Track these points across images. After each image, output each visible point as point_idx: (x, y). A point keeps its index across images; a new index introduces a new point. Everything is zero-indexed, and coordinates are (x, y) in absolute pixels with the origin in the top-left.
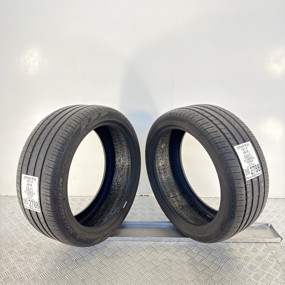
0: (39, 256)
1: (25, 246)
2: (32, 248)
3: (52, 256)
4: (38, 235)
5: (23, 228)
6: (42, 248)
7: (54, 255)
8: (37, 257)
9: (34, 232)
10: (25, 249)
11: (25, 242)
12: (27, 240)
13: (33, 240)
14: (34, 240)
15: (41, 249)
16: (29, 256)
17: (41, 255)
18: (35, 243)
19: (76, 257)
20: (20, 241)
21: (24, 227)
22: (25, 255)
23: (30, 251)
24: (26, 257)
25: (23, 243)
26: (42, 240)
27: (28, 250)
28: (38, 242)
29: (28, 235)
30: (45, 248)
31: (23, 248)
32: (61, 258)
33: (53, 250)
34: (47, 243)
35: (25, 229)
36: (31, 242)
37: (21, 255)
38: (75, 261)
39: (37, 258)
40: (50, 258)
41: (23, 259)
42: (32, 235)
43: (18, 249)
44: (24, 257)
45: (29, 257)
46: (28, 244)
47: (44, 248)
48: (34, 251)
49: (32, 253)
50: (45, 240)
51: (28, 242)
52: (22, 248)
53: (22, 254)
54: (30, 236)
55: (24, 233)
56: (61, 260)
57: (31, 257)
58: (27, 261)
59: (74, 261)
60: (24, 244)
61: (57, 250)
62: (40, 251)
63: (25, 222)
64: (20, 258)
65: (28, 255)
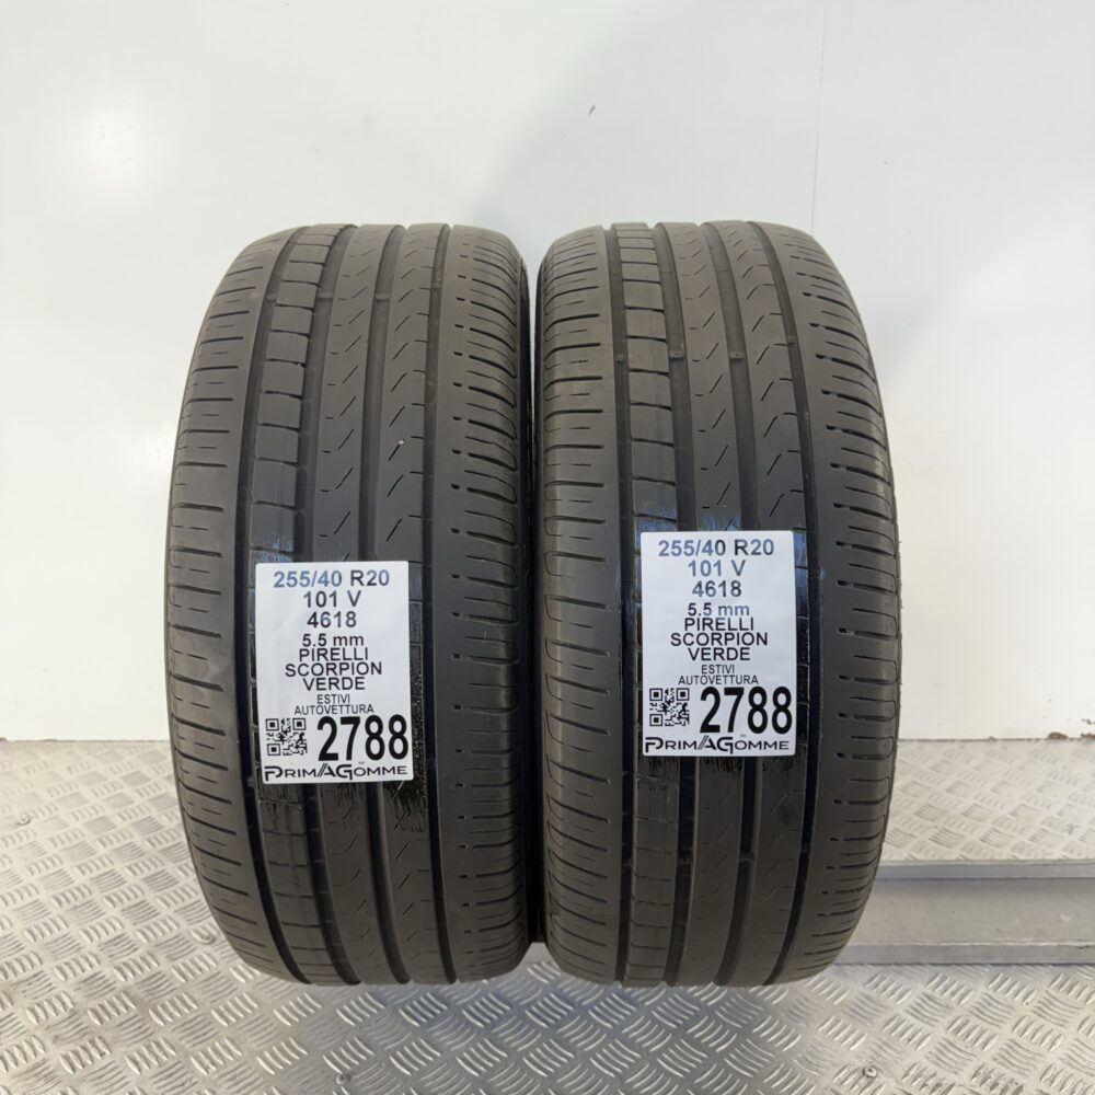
0: (145, 1050)
1: (73, 994)
2: (113, 1006)
3: (216, 1051)
4: (144, 933)
5: (69, 895)
6: (164, 1007)
7: (225, 1047)
8: (138, 1058)
9: (123, 919)
10: (74, 1013)
11: (78, 970)
12: (87, 959)
13: (118, 962)
14: (125, 959)
15: (160, 1009)
16: (94, 1052)
17: (158, 1044)
18: (130, 975)
19: (348, 1056)
20: (49, 967)
21: (76, 892)
22: (72, 1046)
23: (101, 1020)
24: (79, 1057)
25: (65, 976)
26: (162, 958)
27: (89, 1012)
28: (141, 969)
29: (94, 934)
30: (178, 1003)
31: (63, 1004)
32: (265, 1059)
33: (222, 1015)
34: (190, 975)
35: (81, 900)
36: (108, 971)
37: (48, 1043)
38: (342, 1078)
39: (136, 1063)
40: (207, 1062)
41: (60, 1067)
42: (113, 934)
43: (38, 1009)
44: (66, 1058)
45: (91, 1058)
46: (94, 983)
47: (173, 1004)
48: (118, 1019)
49: (108, 1036)
50: (178, 963)
51: (89, 972)
52: (58, 1005)
53: (57, 1037)
54: (105, 938)
55: (71, 925)
56: (265, 1071)
57: (102, 1054)
58: (82, 1080)
59: (339, 1082)
60: (70, 982)
61: (244, 1013)
62: (152, 1019)
63: (79, 867)
64: (44, 1061)
65: (89, 1045)
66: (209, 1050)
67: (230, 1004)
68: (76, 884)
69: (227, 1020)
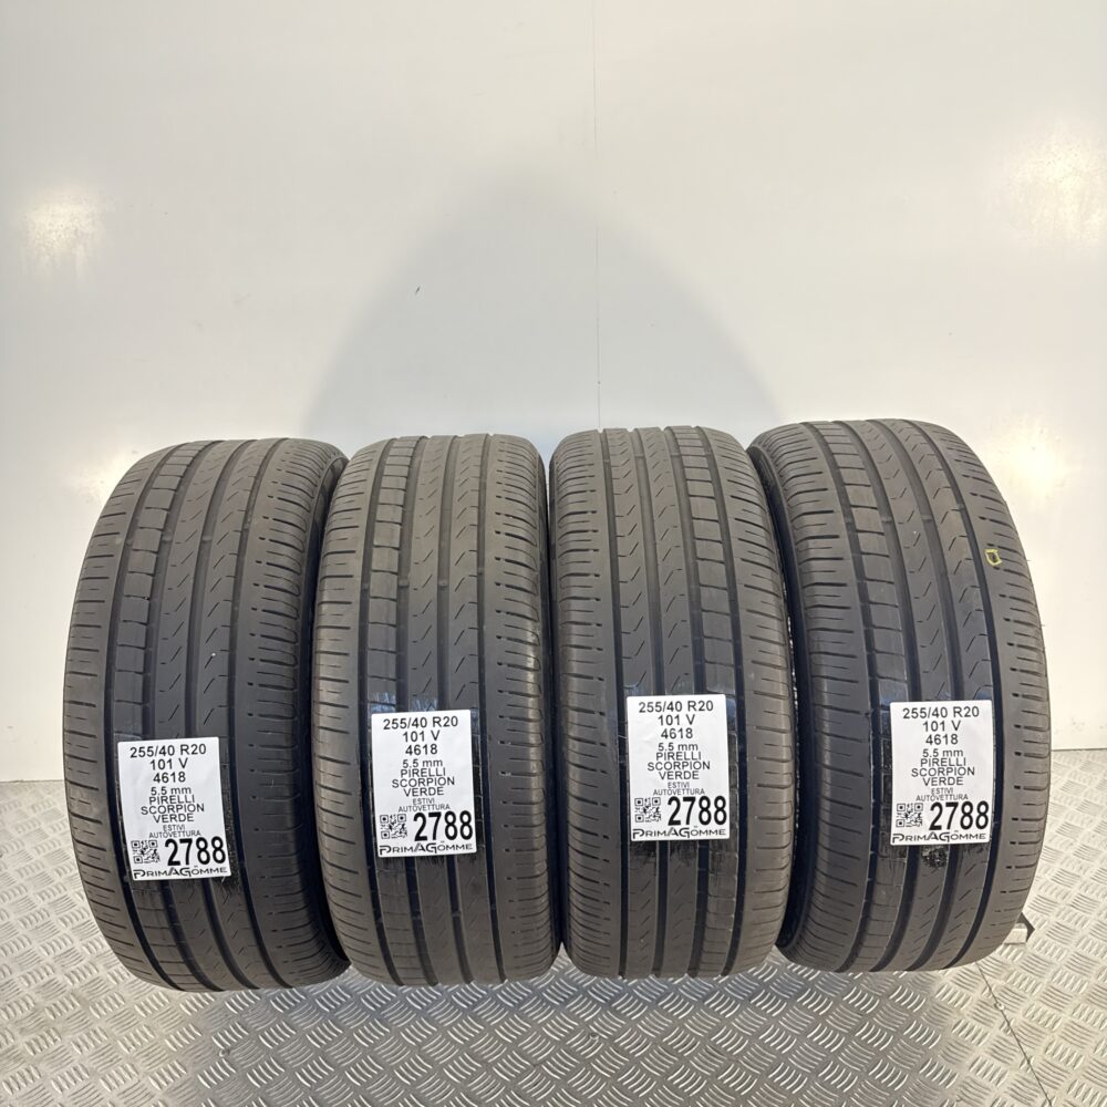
0: (86, 1037)
1: (34, 996)
2: (63, 1003)
3: (136, 1035)
4: (88, 947)
5: (32, 918)
6: (100, 1004)
7: (142, 1032)
8: (81, 1043)
9: (72, 936)
10: (35, 1010)
11: (39, 978)
12: (45, 969)
13: (67, 971)
14: (73, 968)
15: (97, 1006)
16: (49, 1039)
17: (95, 1032)
18: (77, 980)
19: (230, 1037)
20: (16, 976)
21: (37, 915)
22: (33, 1036)
23: (54, 1016)
24: (38, 1043)
25: (29, 982)
26: (101, 967)
27: (47, 1010)
28: (85, 976)
29: (51, 950)
30: (111, 1001)
31: (27, 1004)
32: (170, 1041)
33: (142, 1009)
34: (120, 979)
35: (41, 922)
36: (60, 978)
37: (16, 1034)
38: (223, 1053)
39: (79, 1046)
40: (129, 1044)
41: (24, 1051)
42: (65, 948)
43: (9, 1009)
44: (29, 1044)
45: (47, 1044)
46: (50, 988)
47: (107, 1001)
48: (67, 1014)
49: (59, 1027)
50: (112, 970)
51: (47, 979)
52: (23, 1005)
53: (22, 1029)
54: (59, 952)
55: (34, 942)
56: (170, 1049)
57: (55, 1041)
58: (40, 1060)
59: (221, 1055)
60: (32, 987)
61: (158, 1006)
62: (91, 1014)
63: (40, 894)
64: (13, 1047)
65: (46, 1035)
66: (132, 1035)
67: (148, 1001)
68: (38, 908)
69: (145, 1013)
